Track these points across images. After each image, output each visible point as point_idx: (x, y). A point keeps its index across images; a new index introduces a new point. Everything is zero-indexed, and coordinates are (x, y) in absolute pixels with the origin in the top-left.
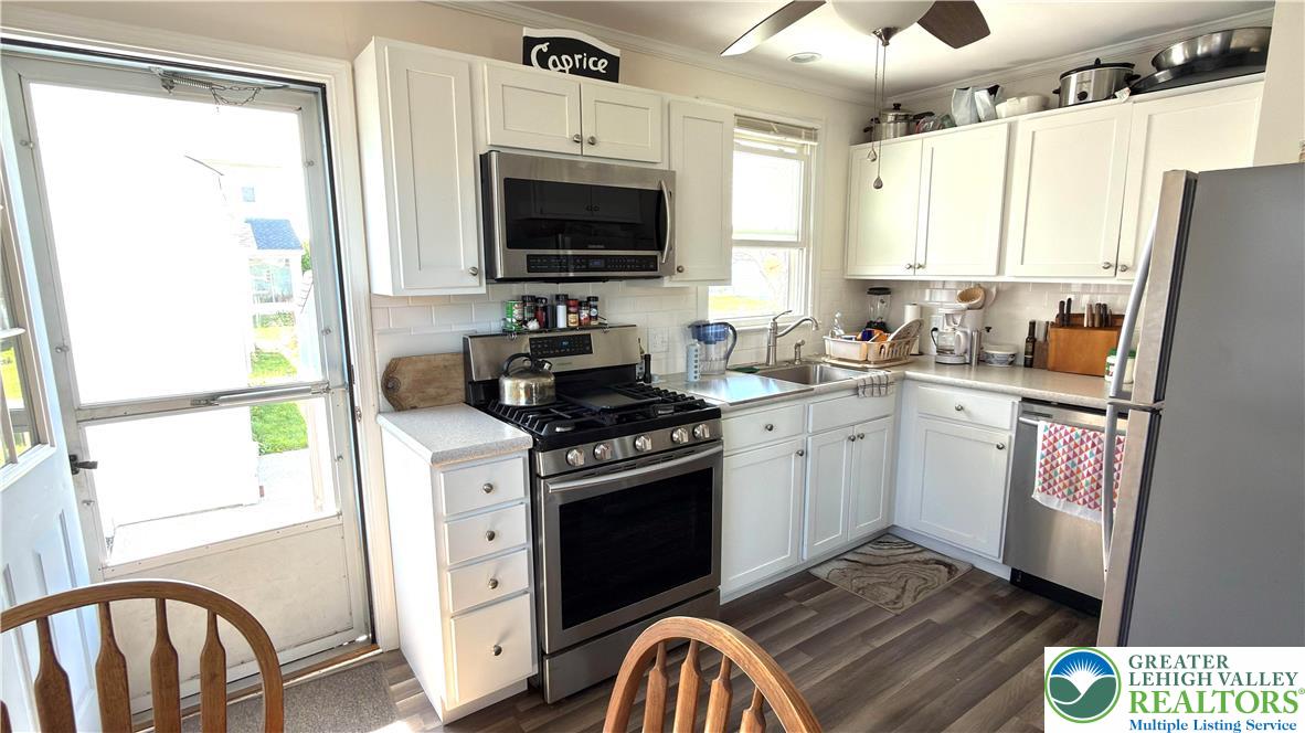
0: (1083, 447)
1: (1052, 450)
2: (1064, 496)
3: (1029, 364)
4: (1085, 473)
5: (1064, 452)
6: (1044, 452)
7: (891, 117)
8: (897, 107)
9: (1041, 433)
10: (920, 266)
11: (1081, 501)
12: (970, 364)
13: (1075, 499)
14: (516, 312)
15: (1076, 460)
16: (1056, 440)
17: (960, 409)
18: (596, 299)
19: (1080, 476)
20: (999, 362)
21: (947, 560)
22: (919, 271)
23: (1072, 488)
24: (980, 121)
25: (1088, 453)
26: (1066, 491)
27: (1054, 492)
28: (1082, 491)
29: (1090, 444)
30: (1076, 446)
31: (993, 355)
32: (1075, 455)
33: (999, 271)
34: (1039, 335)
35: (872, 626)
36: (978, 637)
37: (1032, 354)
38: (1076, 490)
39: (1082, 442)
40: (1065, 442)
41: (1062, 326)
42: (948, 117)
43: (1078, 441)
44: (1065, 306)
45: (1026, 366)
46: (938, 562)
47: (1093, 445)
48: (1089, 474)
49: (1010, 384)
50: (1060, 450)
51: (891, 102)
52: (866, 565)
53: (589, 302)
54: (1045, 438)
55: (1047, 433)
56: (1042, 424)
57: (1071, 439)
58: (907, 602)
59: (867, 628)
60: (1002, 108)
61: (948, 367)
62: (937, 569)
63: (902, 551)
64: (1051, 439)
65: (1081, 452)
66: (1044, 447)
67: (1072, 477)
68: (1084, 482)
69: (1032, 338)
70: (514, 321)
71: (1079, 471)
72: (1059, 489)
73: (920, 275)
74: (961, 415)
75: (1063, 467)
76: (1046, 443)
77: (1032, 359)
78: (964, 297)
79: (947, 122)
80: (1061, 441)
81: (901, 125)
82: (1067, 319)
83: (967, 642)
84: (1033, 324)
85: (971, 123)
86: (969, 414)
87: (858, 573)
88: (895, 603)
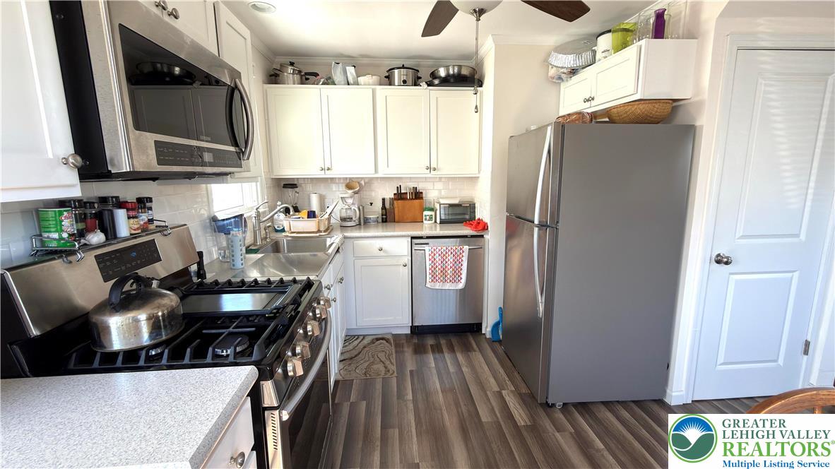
0: (447, 255)
1: (433, 260)
2: (441, 281)
3: (384, 221)
4: (449, 267)
5: (439, 260)
6: (430, 262)
7: (290, 70)
8: (292, 64)
9: (427, 253)
10: (328, 169)
11: (449, 281)
12: (360, 224)
13: (446, 281)
14: (66, 223)
15: (444, 262)
16: (435, 255)
17: (381, 250)
18: (150, 200)
19: (447, 269)
20: (374, 222)
21: (380, 336)
22: (327, 172)
23: (444, 276)
24: (349, 84)
25: (449, 258)
26: (442, 278)
27: (437, 280)
28: (449, 276)
29: (450, 253)
30: (444, 255)
31: (370, 218)
32: (444, 260)
33: (376, 171)
34: (387, 206)
35: (396, 389)
36: (434, 365)
37: (386, 215)
38: (446, 276)
39: (446, 253)
40: (439, 255)
41: (399, 199)
42: (330, 78)
43: (444, 253)
44: (399, 188)
45: (383, 222)
46: (378, 339)
47: (451, 253)
48: (451, 267)
49: (394, 231)
50: (437, 260)
51: (288, 60)
52: (351, 358)
53: (143, 203)
54: (430, 255)
55: (430, 252)
56: (427, 248)
57: (442, 253)
58: (393, 368)
59: (396, 394)
60: (361, 79)
61: (350, 228)
62: (381, 344)
63: (356, 342)
64: (433, 255)
65: (446, 257)
66: (430, 260)
67: (444, 271)
68: (449, 272)
69: (384, 207)
70: (65, 235)
71: (446, 267)
72: (439, 278)
73: (329, 175)
74: (382, 253)
75: (440, 267)
76: (431, 257)
77: (386, 218)
78: (349, 187)
79: (329, 81)
80: (437, 255)
81: (297, 77)
82: (400, 196)
83: (434, 371)
84: (384, 200)
85: (345, 84)
86: (385, 252)
87: (353, 366)
88: (389, 371)
